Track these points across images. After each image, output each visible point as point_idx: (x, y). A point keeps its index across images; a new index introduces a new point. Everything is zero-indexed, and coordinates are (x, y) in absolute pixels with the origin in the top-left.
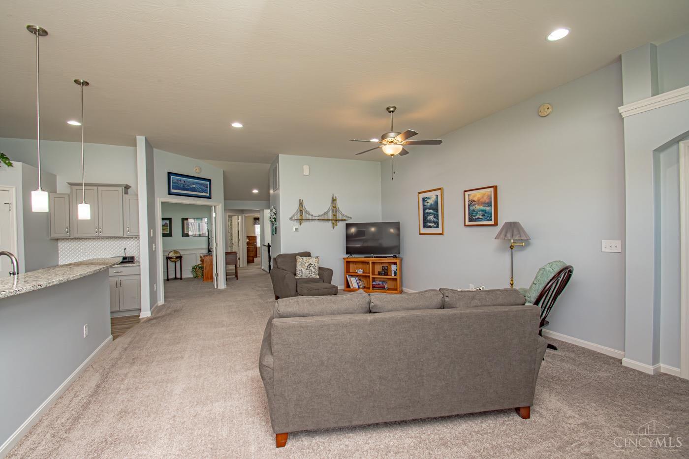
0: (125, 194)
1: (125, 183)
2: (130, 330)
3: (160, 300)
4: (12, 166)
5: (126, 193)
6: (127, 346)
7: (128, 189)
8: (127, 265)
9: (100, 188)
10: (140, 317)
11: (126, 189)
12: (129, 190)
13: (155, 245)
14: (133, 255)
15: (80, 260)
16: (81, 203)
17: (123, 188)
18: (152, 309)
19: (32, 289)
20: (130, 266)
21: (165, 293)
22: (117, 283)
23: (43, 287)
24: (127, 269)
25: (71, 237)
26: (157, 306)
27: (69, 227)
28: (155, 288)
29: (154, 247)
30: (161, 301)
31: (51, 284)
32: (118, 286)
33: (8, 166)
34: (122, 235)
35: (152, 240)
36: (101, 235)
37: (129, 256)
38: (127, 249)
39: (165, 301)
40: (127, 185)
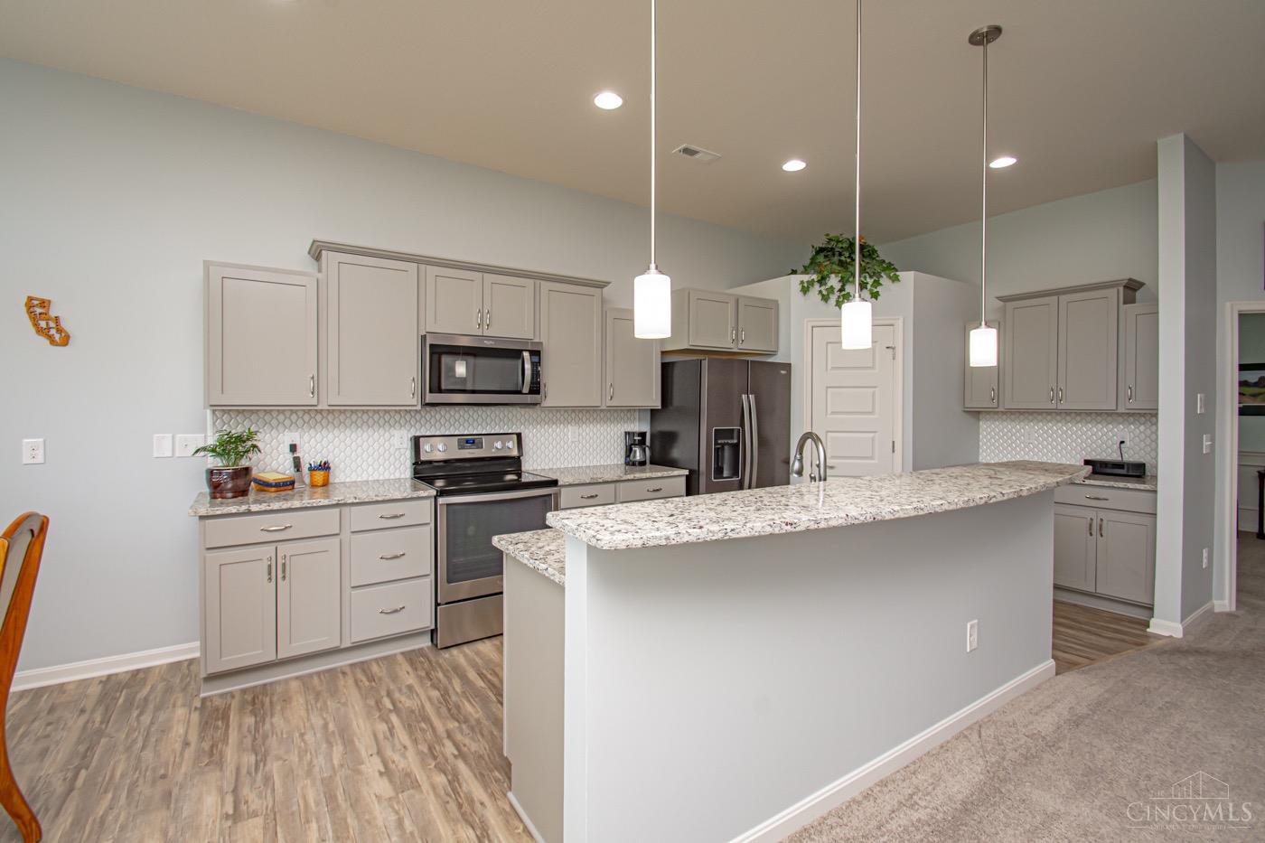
0: (1125, 302)
1: (1125, 275)
2: (1111, 659)
3: (1221, 597)
4: (898, 280)
5: (1129, 300)
6: (1085, 711)
7: (1135, 290)
8: (1121, 485)
9: (1064, 298)
10: (1148, 630)
11: (1130, 292)
12: (1138, 294)
13: (1213, 439)
14: (1142, 460)
15: (1018, 458)
16: (977, 327)
17: (1121, 289)
18: (1189, 620)
19: (769, 530)
20: (1128, 489)
21: (1239, 575)
22: (1091, 525)
23: (798, 529)
24: (1118, 493)
25: (1001, 409)
26: (1211, 612)
27: (996, 388)
28: (1205, 561)
29: (1206, 443)
30: (1224, 600)
31: (823, 525)
32: (1094, 533)
33: (893, 281)
34: (1114, 408)
35: (1198, 425)
36: (1063, 405)
37: (1131, 460)
38: (1128, 443)
39: (1238, 601)
40: (1130, 280)
